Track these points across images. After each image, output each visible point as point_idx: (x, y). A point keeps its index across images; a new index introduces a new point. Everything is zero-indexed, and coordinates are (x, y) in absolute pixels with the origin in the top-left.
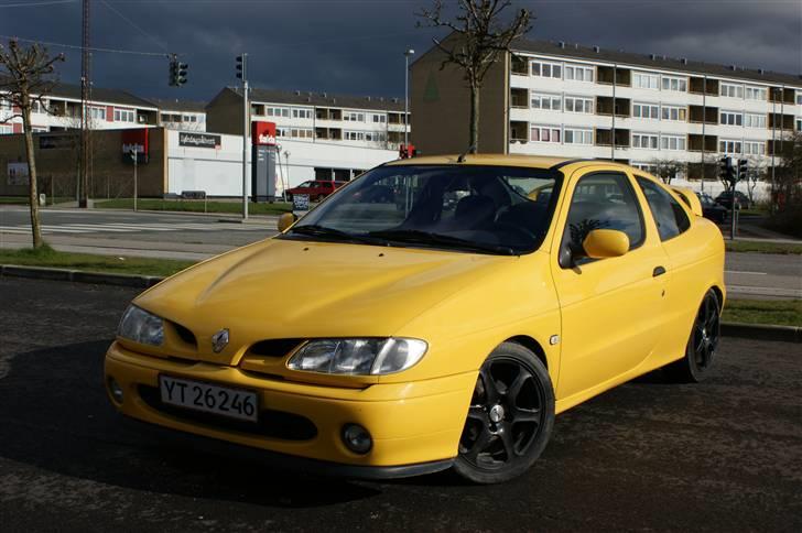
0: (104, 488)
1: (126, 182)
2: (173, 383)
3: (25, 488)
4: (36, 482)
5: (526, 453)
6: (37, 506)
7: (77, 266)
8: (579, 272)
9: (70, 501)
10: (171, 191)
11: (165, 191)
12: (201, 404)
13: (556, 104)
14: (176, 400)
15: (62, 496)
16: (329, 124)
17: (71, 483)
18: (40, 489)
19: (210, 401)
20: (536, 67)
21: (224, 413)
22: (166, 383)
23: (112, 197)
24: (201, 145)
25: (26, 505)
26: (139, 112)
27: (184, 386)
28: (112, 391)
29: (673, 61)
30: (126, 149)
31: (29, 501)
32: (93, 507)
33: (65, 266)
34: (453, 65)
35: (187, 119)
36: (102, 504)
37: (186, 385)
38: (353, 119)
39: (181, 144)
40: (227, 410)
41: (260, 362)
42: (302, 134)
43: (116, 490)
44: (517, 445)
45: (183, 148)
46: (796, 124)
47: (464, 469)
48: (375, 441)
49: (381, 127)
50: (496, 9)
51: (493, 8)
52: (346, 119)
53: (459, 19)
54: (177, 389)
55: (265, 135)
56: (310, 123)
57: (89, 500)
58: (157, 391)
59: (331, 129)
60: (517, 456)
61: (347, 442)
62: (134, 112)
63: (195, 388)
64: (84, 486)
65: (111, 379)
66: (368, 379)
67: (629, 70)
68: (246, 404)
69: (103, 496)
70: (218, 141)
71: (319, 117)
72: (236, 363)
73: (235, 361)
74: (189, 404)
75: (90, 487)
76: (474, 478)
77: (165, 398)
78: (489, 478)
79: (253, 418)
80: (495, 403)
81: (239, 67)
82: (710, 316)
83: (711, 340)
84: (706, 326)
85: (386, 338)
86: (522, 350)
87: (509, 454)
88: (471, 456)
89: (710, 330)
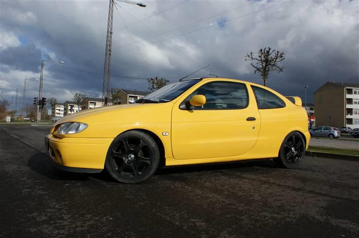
20: (355, 92)
48: (62, 156)
82: (296, 143)
83: (298, 152)
84: (294, 146)
85: (74, 122)
86: (142, 134)
87: (135, 173)
88: (119, 172)
89: (297, 148)
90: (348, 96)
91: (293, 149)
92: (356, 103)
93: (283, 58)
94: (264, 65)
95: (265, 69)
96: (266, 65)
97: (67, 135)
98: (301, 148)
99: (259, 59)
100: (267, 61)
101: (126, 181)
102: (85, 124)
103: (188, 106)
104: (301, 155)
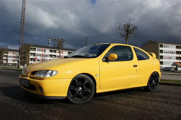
2: (22, 80)
5: (87, 98)
13: (168, 53)
20: (164, 46)
40: (26, 84)
41: (32, 76)
48: (44, 90)
72: (29, 76)
77: (21, 83)
79: (28, 86)
80: (79, 87)
82: (155, 78)
83: (156, 83)
84: (154, 80)
85: (49, 70)
86: (86, 76)
87: (83, 98)
88: (73, 97)
89: (155, 81)
90: (161, 49)
91: (153, 81)
92: (165, 52)
93: (137, 29)
94: (126, 33)
95: (127, 35)
96: (128, 33)
97: (45, 78)
98: (157, 81)
99: (124, 29)
100: (128, 31)
101: (78, 103)
102: (56, 71)
103: (107, 59)
104: (157, 84)
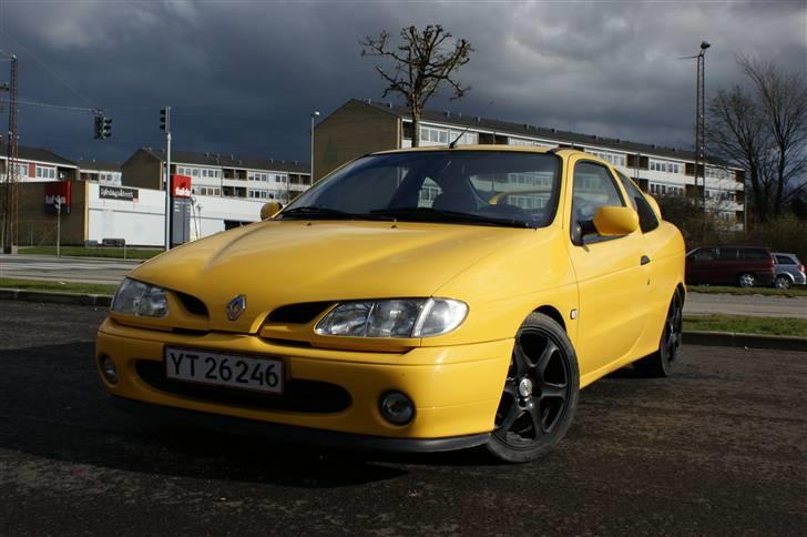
0: (103, 472)
1: (48, 230)
2: (182, 356)
3: (13, 474)
4: (25, 467)
5: (553, 430)
6: (32, 490)
7: (20, 287)
8: (587, 250)
9: (68, 485)
10: (91, 238)
11: (86, 239)
12: (215, 377)
14: (184, 374)
15: (58, 479)
16: (235, 183)
17: (65, 468)
18: (30, 474)
19: (226, 372)
20: (425, 133)
21: (243, 385)
22: (173, 356)
23: (35, 245)
24: (119, 198)
25: (18, 490)
26: (59, 168)
27: (193, 358)
28: (104, 371)
29: (544, 130)
30: (49, 201)
31: (23, 485)
32: (97, 491)
33: (10, 287)
34: (395, 92)
35: (103, 177)
36: (106, 488)
37: (197, 357)
38: (258, 179)
39: (101, 196)
40: (245, 381)
41: (283, 328)
42: (211, 192)
43: (117, 474)
44: (543, 421)
45: (102, 200)
46: (650, 187)
47: (495, 447)
48: (418, 409)
49: (283, 186)
50: (437, 41)
51: (435, 40)
52: (251, 178)
53: (401, 49)
54: (186, 363)
55: (181, 188)
56: (218, 182)
57: (90, 484)
58: (162, 365)
59: (237, 188)
60: (545, 433)
61: (383, 412)
62: (55, 169)
63: (207, 360)
64: (81, 471)
65: (104, 357)
66: (410, 342)
67: (506, 137)
68: (268, 373)
69: (105, 480)
70: (136, 195)
71: (226, 177)
72: (255, 331)
73: (254, 329)
74: (200, 377)
75: (87, 471)
76: (504, 456)
77: (171, 373)
78: (519, 456)
79: (278, 389)
80: (523, 376)
81: (163, 120)
82: (676, 312)
83: (676, 335)
84: (674, 322)
85: (426, 299)
86: (550, 321)
87: (538, 431)
89: (676, 326)
91: (672, 327)
94: (415, 74)
95: (417, 87)
96: (422, 76)
98: (679, 327)
99: (403, 55)
100: (423, 63)
102: (462, 303)
104: (679, 340)
